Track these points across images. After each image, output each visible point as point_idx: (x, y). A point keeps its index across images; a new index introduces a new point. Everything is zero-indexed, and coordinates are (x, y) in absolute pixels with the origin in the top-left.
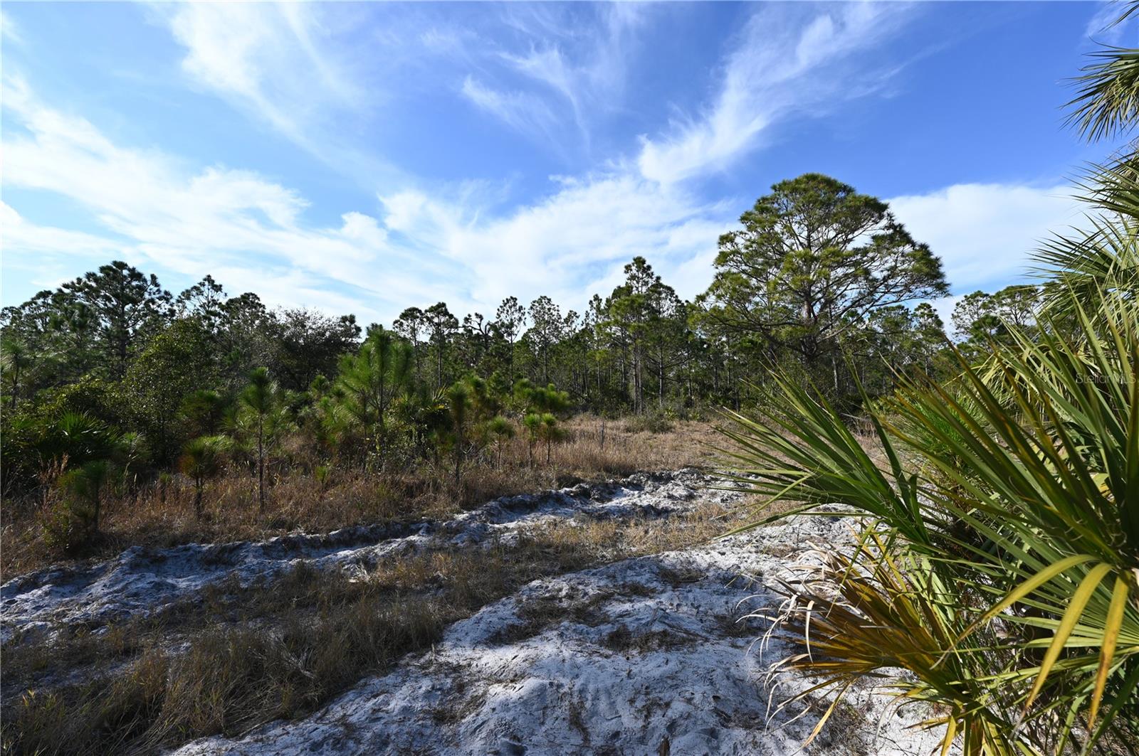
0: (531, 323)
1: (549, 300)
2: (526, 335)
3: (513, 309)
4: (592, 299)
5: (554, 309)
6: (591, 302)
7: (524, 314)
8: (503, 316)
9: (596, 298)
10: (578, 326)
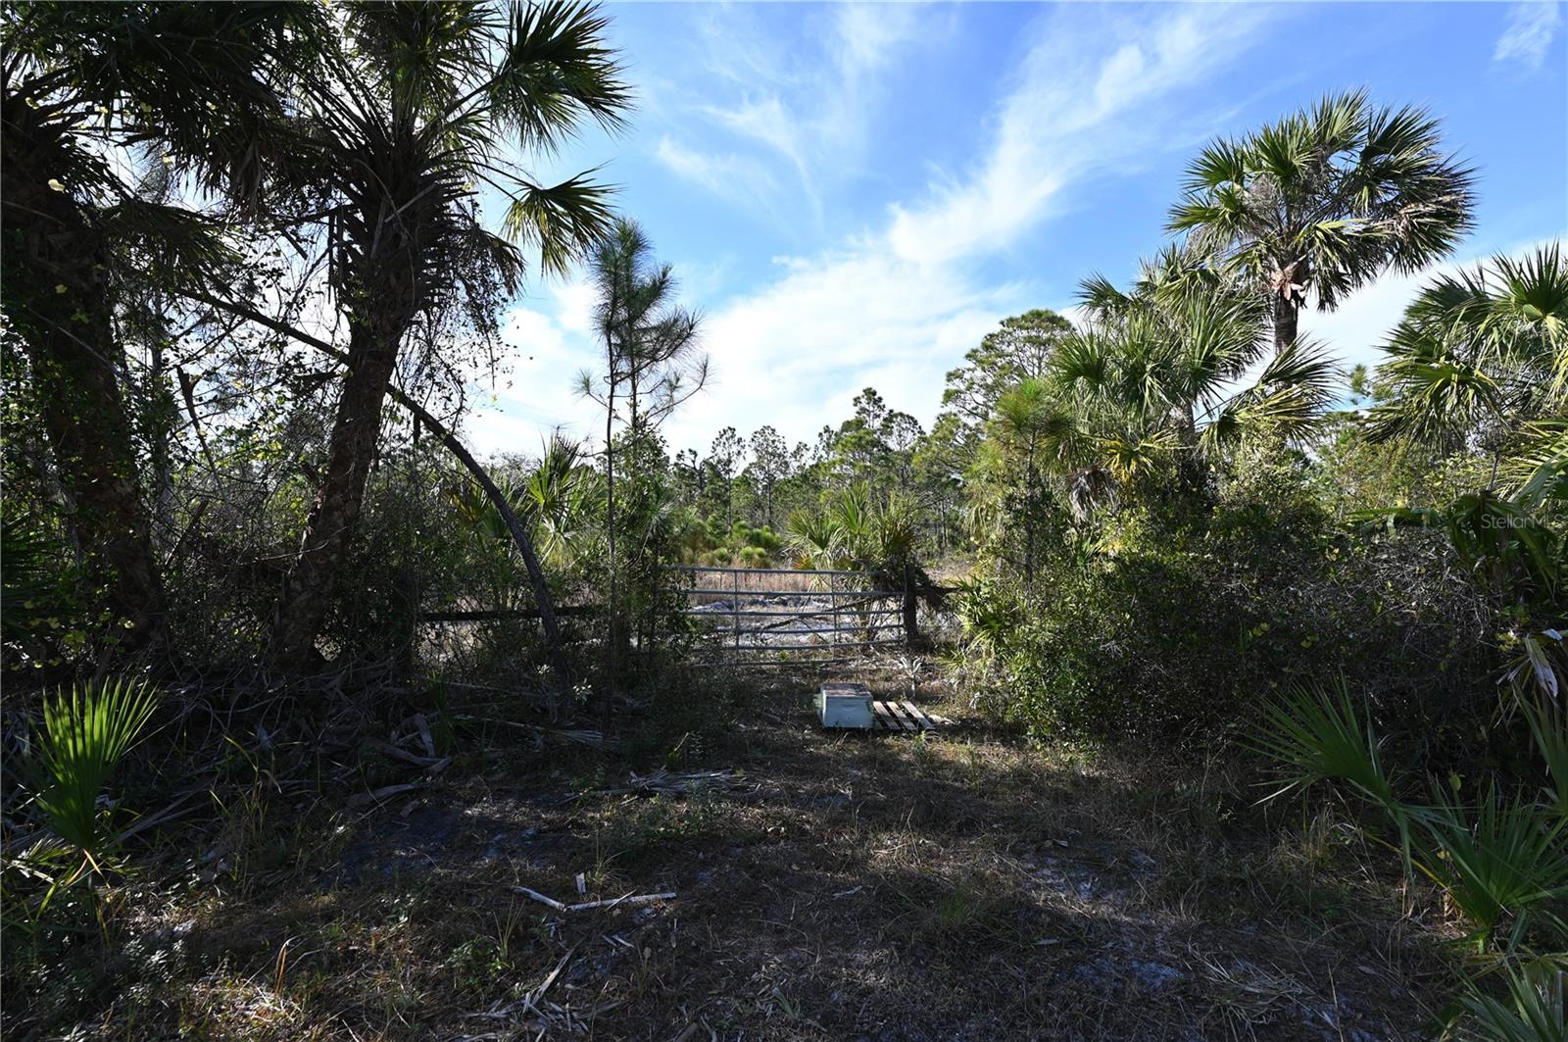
0: (752, 457)
1: (773, 430)
2: (746, 471)
3: (731, 441)
4: (822, 431)
5: (779, 441)
6: (821, 434)
7: (743, 447)
8: (719, 449)
9: (827, 429)
10: (808, 460)
